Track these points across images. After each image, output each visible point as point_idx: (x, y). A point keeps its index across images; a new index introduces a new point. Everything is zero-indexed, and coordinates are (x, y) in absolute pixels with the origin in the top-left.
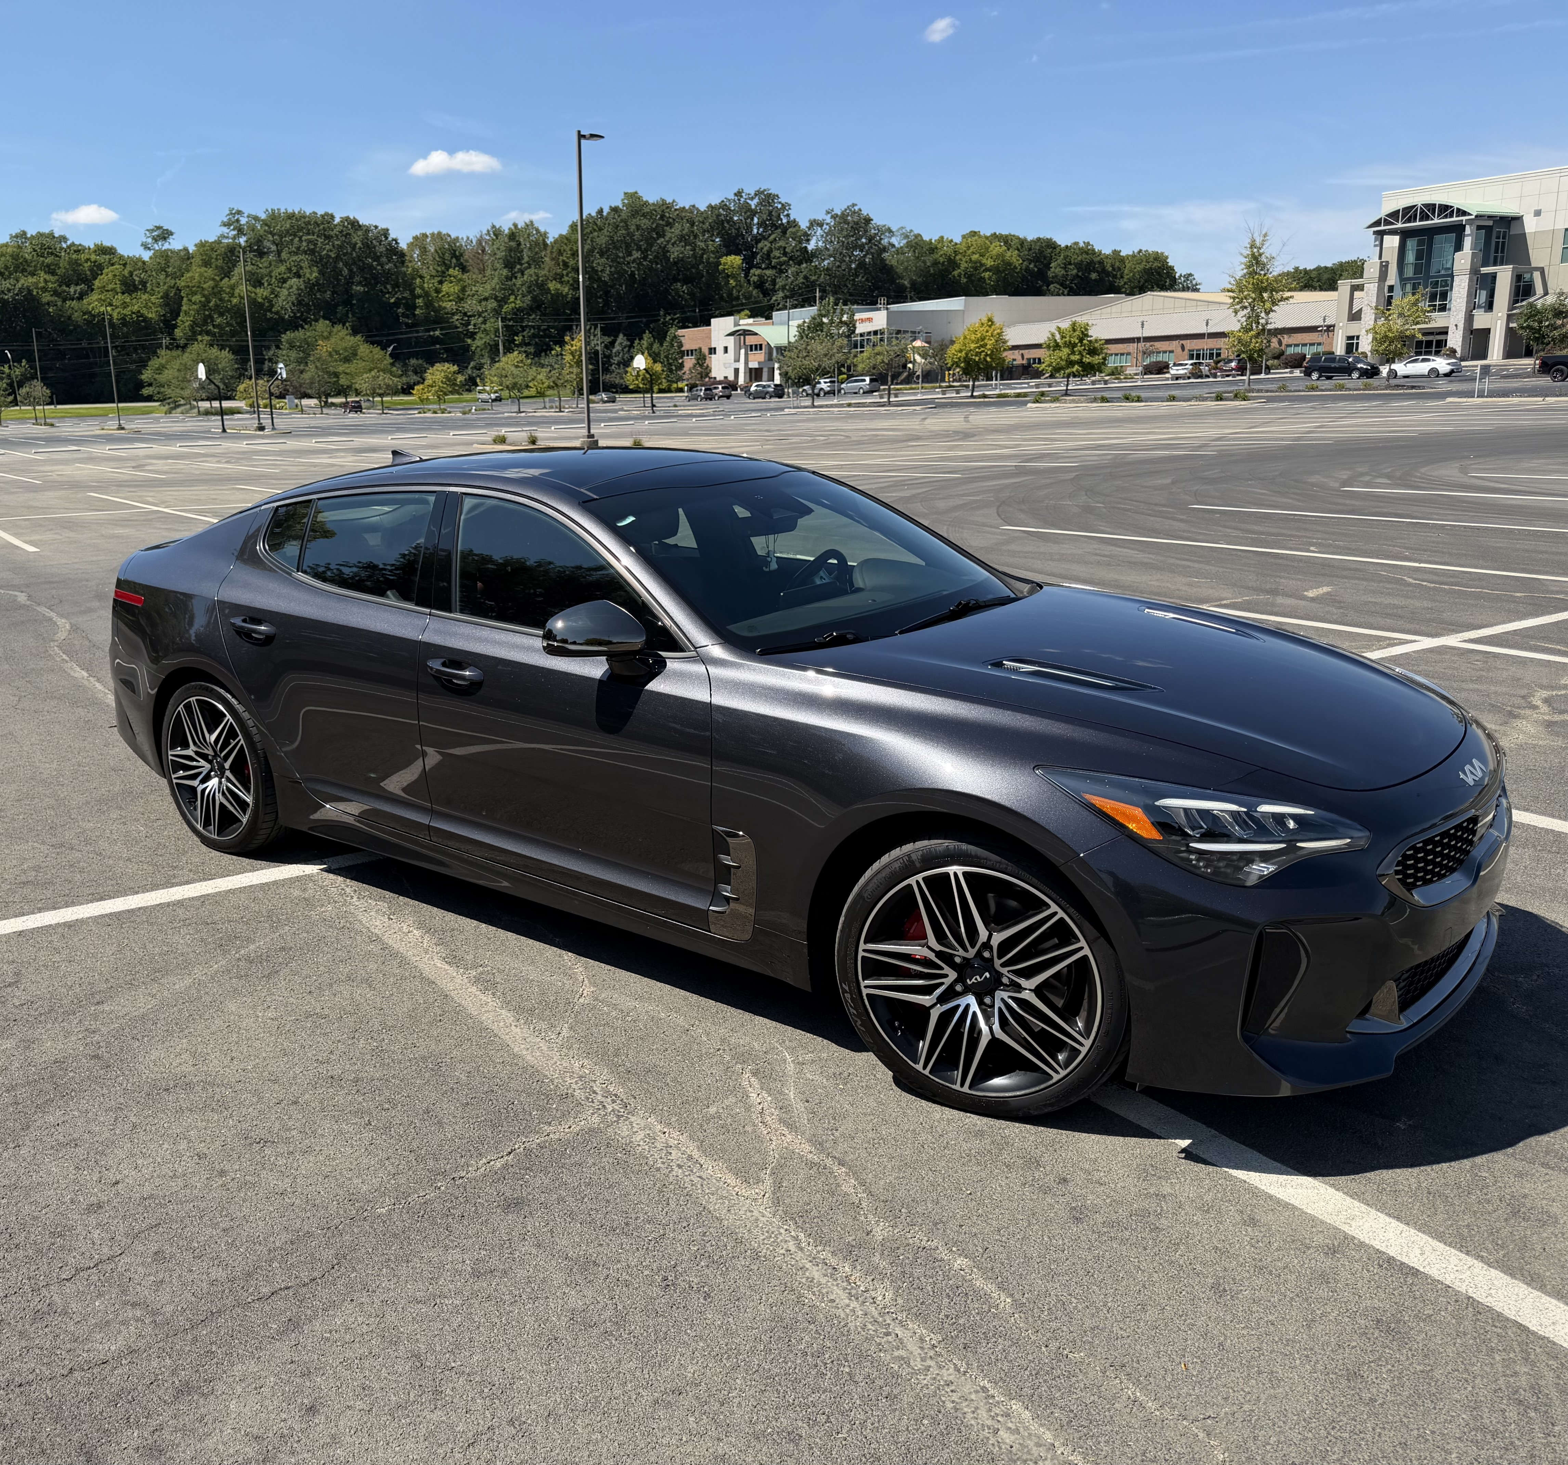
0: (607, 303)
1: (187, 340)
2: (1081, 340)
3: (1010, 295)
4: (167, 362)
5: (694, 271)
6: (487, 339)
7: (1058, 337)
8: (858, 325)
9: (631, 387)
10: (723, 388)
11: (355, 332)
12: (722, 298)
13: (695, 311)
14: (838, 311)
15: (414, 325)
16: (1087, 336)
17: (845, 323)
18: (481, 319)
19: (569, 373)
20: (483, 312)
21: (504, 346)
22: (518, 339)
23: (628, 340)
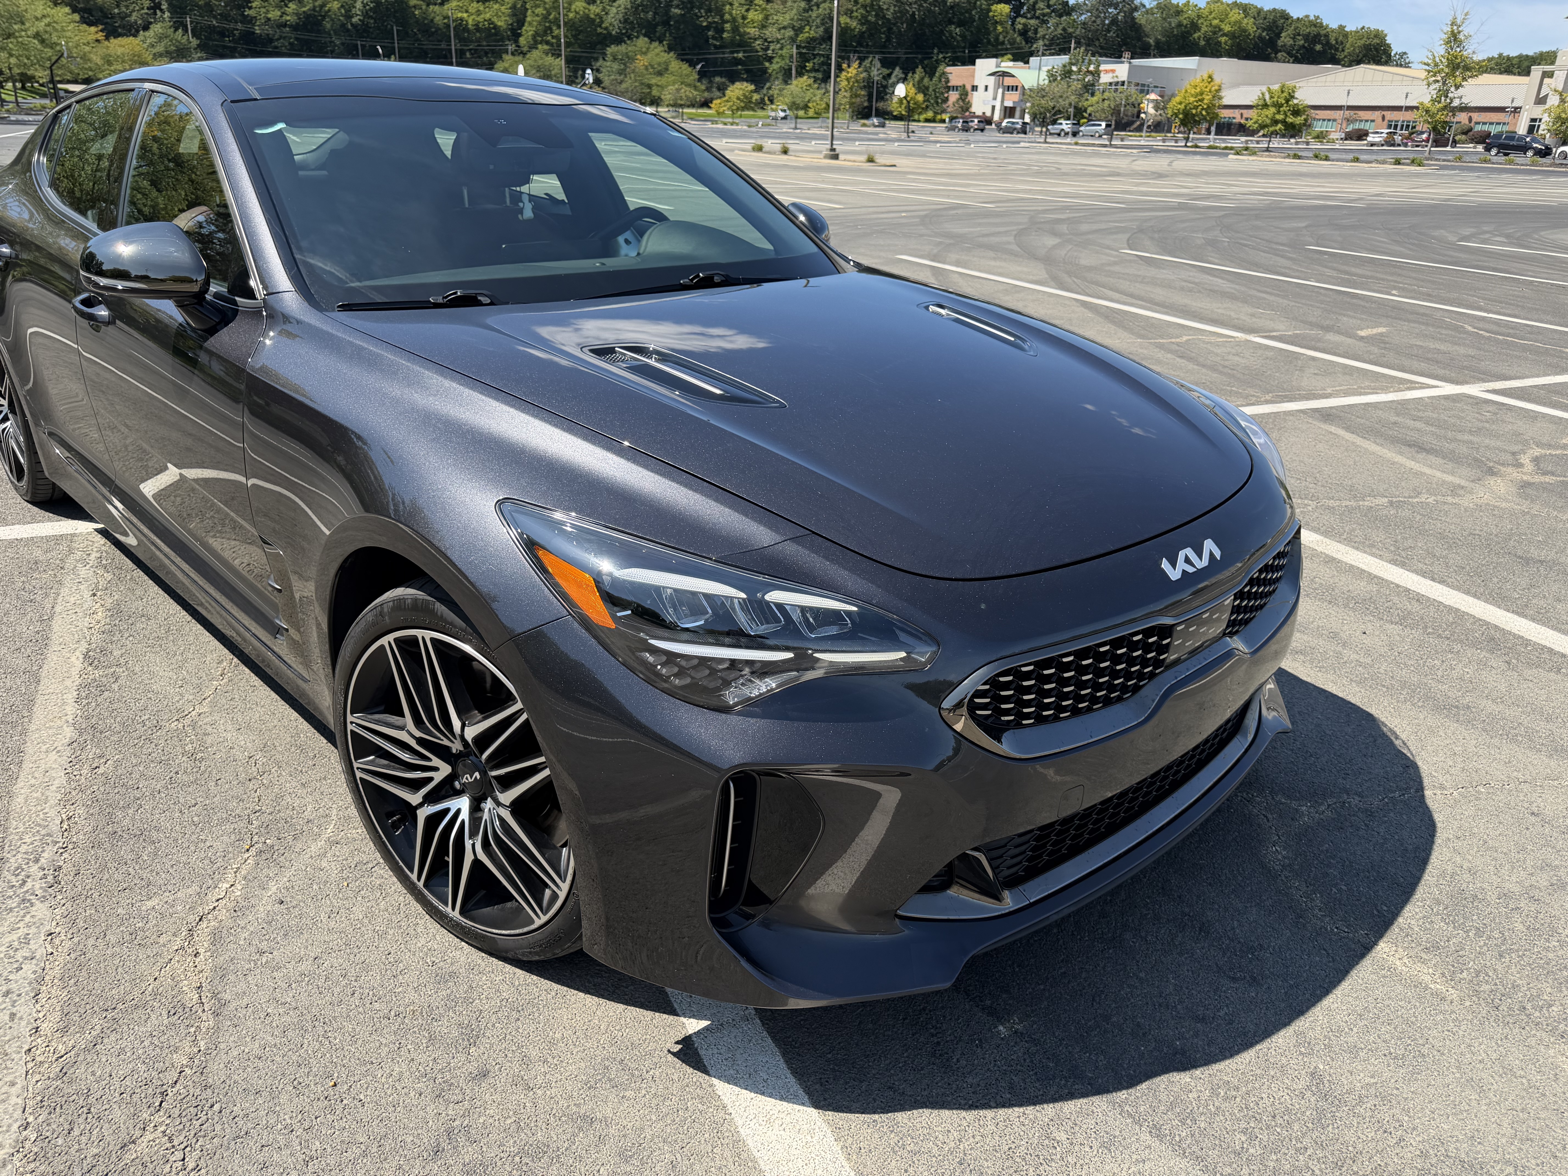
0: (888, 39)
1: (530, 48)
2: (1287, 101)
3: (1239, 58)
4: (511, 65)
5: (967, 15)
6: (782, 64)
7: (1267, 97)
8: (1102, 75)
9: (895, 113)
10: (979, 122)
11: (670, 49)
12: (989, 42)
13: (964, 52)
14: (1086, 61)
15: (721, 47)
16: (1293, 97)
17: (1091, 73)
18: (779, 45)
19: (844, 97)
20: (781, 39)
21: (797, 71)
22: (809, 65)
23: (903, 73)
